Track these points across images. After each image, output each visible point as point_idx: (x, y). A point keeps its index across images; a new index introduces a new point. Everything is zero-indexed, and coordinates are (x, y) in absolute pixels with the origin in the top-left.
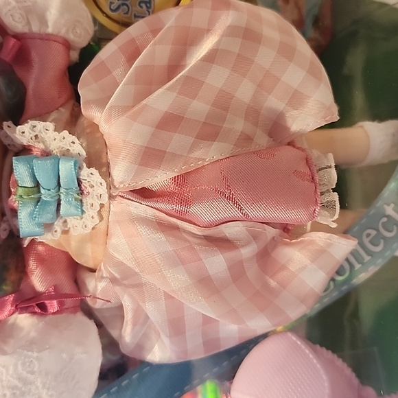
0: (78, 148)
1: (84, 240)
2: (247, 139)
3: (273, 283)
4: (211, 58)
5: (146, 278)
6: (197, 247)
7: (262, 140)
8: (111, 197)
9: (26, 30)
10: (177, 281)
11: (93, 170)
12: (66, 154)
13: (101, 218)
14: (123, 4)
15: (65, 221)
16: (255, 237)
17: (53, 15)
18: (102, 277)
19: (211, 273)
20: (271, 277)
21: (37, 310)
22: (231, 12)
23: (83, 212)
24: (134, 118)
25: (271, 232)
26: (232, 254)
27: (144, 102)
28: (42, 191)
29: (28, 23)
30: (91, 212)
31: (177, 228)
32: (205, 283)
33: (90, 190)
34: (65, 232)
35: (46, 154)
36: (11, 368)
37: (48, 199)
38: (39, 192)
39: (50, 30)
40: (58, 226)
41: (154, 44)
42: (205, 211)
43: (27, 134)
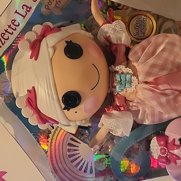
0: (131, 72)
1: (130, 93)
2: (172, 69)
3: (177, 105)
4: (163, 50)
5: (146, 102)
6: (159, 96)
7: (175, 70)
8: (138, 83)
9: (117, 43)
10: (154, 103)
11: (135, 77)
12: (128, 73)
13: (136, 88)
14: (137, 34)
15: (126, 89)
16: (173, 94)
17: (123, 39)
18: (135, 102)
19: (162, 102)
20: (177, 104)
21: (119, 110)
22: (168, 38)
23: (131, 87)
24: (145, 65)
25: (177, 93)
26: (167, 97)
27: (147, 61)
28: (122, 82)
29: (117, 41)
30: (133, 87)
31: (154, 91)
32: (161, 104)
33: (133, 81)
34: (126, 91)
35: (123, 73)
36: (115, 122)
37: (123, 83)
38: (121, 82)
39: (122, 43)
40: (125, 90)
41: (149, 47)
42: (161, 87)
43: (118, 68)
